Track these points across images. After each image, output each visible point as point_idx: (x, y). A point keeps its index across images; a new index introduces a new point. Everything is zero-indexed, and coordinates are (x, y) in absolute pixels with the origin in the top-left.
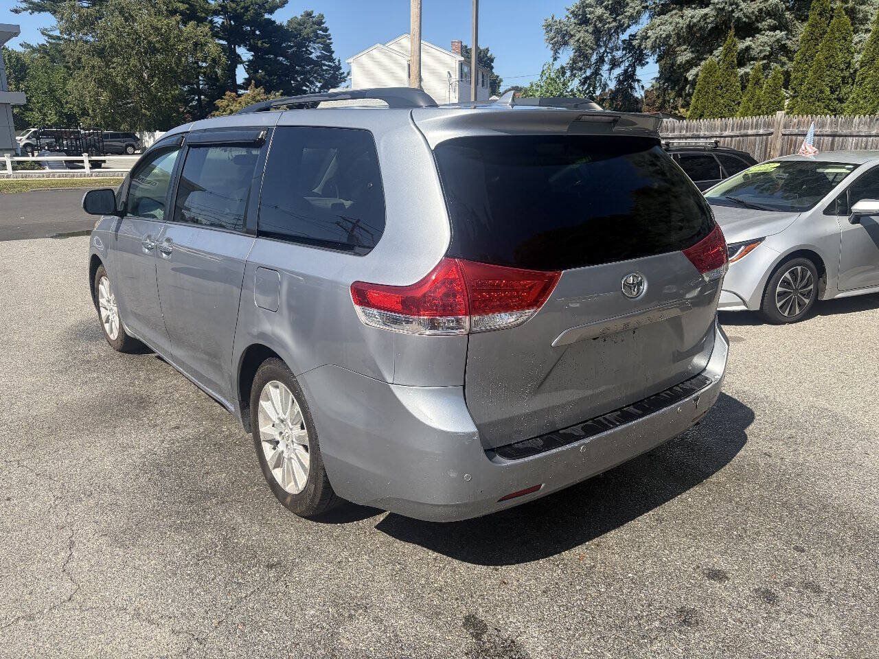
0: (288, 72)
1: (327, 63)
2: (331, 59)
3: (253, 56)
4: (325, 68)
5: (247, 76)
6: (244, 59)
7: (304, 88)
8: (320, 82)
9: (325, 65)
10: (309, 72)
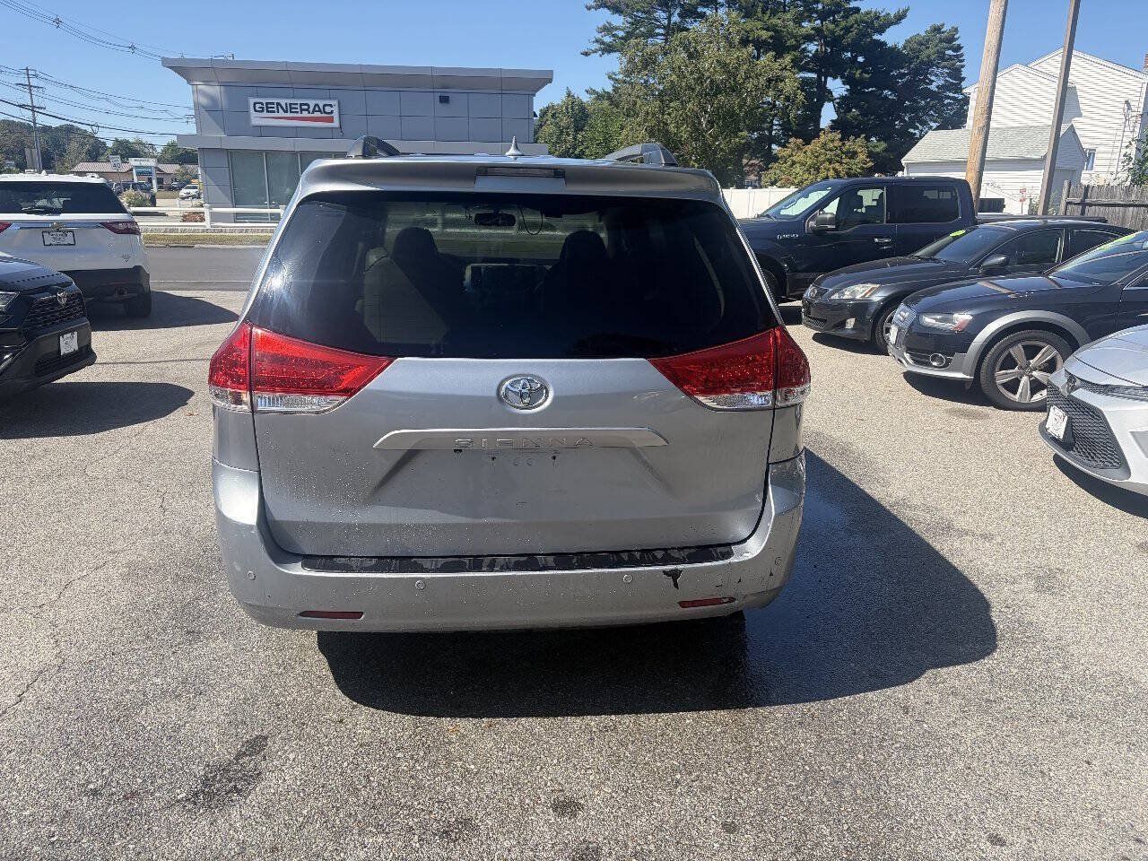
0: (895, 109)
1: (951, 94)
2: (958, 89)
3: (847, 90)
4: (946, 101)
5: (835, 117)
6: (836, 95)
7: (911, 130)
8: (935, 122)
9: (948, 97)
10: (923, 108)
